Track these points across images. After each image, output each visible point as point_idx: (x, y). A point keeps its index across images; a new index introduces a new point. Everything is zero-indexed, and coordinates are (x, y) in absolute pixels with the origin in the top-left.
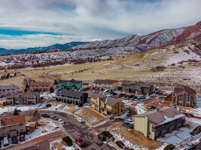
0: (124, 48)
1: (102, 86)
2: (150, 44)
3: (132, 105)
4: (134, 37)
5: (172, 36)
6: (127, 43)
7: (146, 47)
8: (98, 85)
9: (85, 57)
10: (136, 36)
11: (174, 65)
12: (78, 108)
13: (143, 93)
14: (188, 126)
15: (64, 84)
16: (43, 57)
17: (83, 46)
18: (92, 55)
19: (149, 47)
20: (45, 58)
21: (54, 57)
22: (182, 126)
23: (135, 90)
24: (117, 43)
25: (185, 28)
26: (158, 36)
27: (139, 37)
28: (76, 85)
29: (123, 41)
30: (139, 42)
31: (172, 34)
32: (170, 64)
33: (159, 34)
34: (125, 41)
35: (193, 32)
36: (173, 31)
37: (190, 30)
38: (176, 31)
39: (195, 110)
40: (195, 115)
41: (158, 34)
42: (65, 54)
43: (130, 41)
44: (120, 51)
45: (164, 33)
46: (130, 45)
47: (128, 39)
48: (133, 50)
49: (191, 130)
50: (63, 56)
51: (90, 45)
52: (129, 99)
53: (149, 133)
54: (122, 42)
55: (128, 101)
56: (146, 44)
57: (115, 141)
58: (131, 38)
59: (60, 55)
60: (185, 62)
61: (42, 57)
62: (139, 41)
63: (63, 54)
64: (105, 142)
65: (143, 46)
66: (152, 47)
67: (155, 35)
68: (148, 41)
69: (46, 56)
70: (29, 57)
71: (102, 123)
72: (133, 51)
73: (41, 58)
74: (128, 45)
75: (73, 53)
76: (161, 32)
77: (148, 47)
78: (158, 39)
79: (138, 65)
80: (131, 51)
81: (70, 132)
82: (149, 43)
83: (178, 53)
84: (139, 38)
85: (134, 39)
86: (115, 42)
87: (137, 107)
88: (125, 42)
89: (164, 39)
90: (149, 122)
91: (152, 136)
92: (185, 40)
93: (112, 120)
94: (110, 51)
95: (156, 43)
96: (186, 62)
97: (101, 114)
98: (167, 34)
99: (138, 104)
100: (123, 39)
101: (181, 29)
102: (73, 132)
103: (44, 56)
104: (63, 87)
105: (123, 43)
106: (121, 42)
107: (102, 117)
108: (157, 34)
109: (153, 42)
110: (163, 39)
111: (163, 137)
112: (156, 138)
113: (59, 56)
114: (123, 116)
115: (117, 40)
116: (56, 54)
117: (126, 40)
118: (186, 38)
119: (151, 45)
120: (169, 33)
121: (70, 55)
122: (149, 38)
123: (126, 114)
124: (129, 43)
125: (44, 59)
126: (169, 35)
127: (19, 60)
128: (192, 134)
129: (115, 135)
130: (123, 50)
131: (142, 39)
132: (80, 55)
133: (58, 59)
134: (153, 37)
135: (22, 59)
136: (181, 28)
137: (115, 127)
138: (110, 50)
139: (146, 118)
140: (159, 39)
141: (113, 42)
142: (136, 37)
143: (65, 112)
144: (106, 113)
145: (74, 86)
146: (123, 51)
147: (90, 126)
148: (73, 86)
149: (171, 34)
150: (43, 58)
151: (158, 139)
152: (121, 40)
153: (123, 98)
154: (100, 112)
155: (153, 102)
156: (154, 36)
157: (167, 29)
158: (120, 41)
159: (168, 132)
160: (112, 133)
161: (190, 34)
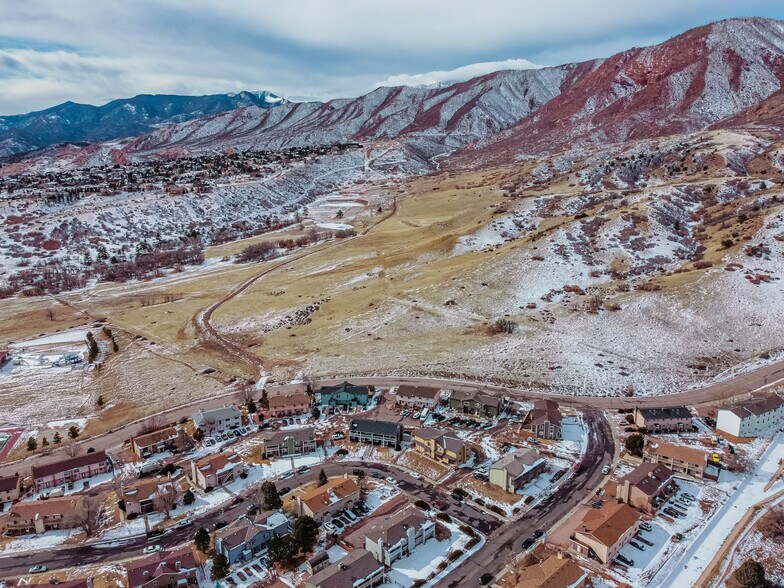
0: (368, 157)
1: (413, 400)
2: (453, 129)
3: (475, 440)
4: (398, 97)
5: (527, 98)
6: (371, 121)
7: (441, 141)
8: (405, 399)
9: (251, 215)
10: (403, 92)
11: (532, 306)
12: (397, 453)
13: (487, 414)
14: (549, 471)
15: (335, 397)
16: (109, 226)
17: (202, 128)
18: (273, 201)
19: (452, 141)
20: (118, 228)
21: (147, 223)
22: (542, 472)
23: (473, 409)
24: (334, 117)
25: (570, 69)
26: (479, 96)
27: (415, 96)
28: (359, 397)
29: (357, 111)
30: (417, 120)
31: (527, 90)
32: (525, 305)
33: (484, 91)
34: (365, 111)
35: (591, 93)
36: (530, 80)
37: (585, 86)
38: (540, 78)
39: (559, 444)
40: (557, 454)
41: (480, 87)
42: (181, 207)
43: (383, 113)
44: (357, 169)
45: (502, 88)
46: (383, 128)
47: (377, 103)
48: (401, 163)
49: (551, 477)
50: (179, 218)
51: (230, 123)
52: (466, 429)
53: (508, 487)
54: (355, 114)
55: (467, 433)
56: (439, 129)
57: (474, 499)
58: (385, 97)
59: (165, 212)
60: (556, 292)
61: (104, 227)
62: (414, 113)
63: (175, 209)
64: (463, 502)
65: (433, 139)
66: (460, 141)
67: (469, 92)
68: (446, 115)
69: (116, 222)
70: (56, 229)
71: (447, 478)
72: (400, 167)
73: (105, 232)
74: (376, 128)
75: (207, 199)
76: (489, 82)
77: (447, 140)
78: (481, 111)
79: (453, 303)
80: (396, 169)
81: (415, 494)
82: (451, 124)
83: (542, 259)
84: (414, 101)
85: (395, 106)
86: (329, 115)
87: (483, 444)
88: (365, 116)
89: (501, 111)
90: (508, 475)
91: (512, 489)
92: (567, 122)
93: (459, 472)
94: (323, 172)
95: (475, 123)
96: (559, 292)
97: (439, 463)
98: (510, 89)
99: (484, 439)
100: (356, 101)
101: (558, 70)
102: (418, 493)
103: (112, 222)
104: (334, 403)
105: (359, 121)
106: (348, 113)
107: (443, 468)
108: (478, 89)
109: (465, 121)
110: (499, 109)
111: (522, 488)
112: (515, 490)
113: (162, 217)
114: (470, 463)
115: (334, 105)
116: (150, 211)
117: (368, 107)
118: (570, 113)
119: (457, 133)
120: (519, 86)
121: (202, 211)
122: (449, 103)
123: (472, 458)
124: (381, 121)
125: (119, 235)
126: (517, 93)
127: (24, 243)
128: (552, 481)
129: (471, 492)
130: (367, 162)
131: (427, 107)
132: (235, 206)
133: (164, 230)
134: (466, 101)
135: (32, 239)
136: (557, 67)
137: (465, 481)
138: (322, 167)
139: (505, 471)
140: (485, 109)
141: (317, 114)
142: (402, 96)
143: (379, 462)
144: (446, 461)
145: (355, 400)
146: (367, 168)
147: (435, 483)
148: (353, 400)
149: (522, 89)
150: (109, 230)
151: (517, 492)
152: (348, 106)
153: (457, 425)
154: (435, 458)
155: (504, 433)
156: (464, 98)
157: (510, 71)
158: (346, 111)
159: (527, 482)
160: (466, 490)
161: (584, 102)
